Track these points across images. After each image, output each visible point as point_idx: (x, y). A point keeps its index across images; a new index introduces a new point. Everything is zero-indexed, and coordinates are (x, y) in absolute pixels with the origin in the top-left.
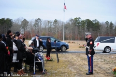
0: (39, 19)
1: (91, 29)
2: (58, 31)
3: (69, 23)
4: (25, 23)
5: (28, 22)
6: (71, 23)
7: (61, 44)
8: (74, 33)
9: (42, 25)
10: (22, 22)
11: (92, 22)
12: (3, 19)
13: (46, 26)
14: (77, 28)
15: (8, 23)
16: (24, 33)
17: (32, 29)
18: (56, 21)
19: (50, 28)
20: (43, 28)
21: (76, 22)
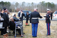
0: (24, 2)
1: (50, 7)
3: (39, 4)
4: (17, 4)
5: (19, 4)
6: (40, 4)
8: (41, 9)
9: (26, 5)
10: (16, 3)
11: (51, 3)
12: (6, 2)
13: (27, 6)
14: (43, 6)
15: (9, 4)
16: (17, 9)
17: (21, 7)
18: (32, 3)
19: (30, 7)
21: (43, 4)
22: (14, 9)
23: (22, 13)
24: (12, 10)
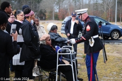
2: (108, 9)
7: (112, 28)
13: (90, 2)
16: (59, 11)
17: (70, 5)
19: (96, 4)
20: (86, 4)
22: (51, 12)
23: (75, 23)
24: (47, 14)
